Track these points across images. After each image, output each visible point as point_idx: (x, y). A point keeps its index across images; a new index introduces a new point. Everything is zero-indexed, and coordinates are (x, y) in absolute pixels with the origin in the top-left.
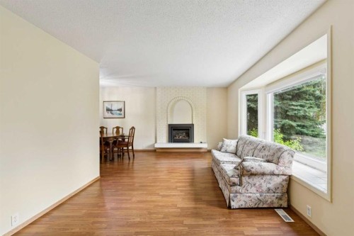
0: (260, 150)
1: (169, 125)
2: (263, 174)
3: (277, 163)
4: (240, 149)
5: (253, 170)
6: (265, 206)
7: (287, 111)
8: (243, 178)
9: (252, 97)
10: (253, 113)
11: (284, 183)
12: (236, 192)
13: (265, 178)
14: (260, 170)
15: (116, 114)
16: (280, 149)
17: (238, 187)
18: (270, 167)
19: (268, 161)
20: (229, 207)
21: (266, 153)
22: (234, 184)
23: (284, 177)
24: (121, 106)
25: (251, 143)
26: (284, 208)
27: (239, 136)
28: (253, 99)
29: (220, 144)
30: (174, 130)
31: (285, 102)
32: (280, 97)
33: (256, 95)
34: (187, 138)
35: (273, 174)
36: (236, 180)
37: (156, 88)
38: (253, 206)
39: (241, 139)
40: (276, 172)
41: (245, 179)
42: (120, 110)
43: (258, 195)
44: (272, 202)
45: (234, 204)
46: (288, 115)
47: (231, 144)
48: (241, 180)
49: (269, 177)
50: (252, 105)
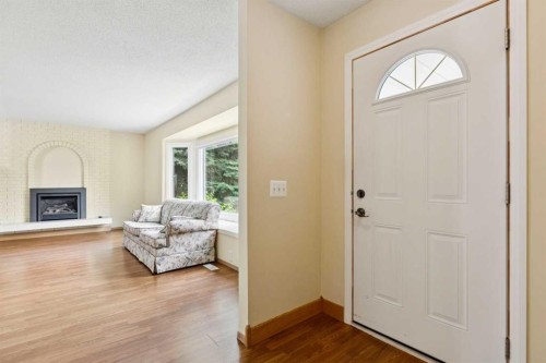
0: (189, 211)
1: (31, 190)
2: (192, 231)
3: (205, 219)
4: (165, 215)
5: (181, 228)
6: (194, 264)
7: (224, 172)
8: (171, 238)
9: (181, 152)
10: (181, 173)
11: (213, 238)
12: (163, 255)
13: (193, 235)
14: (189, 227)
16: (208, 206)
17: (165, 249)
18: (198, 224)
19: (197, 218)
20: (155, 273)
21: (196, 211)
22: (161, 246)
23: (212, 232)
25: (179, 205)
26: (211, 263)
27: (163, 201)
28: (181, 154)
29: (137, 212)
30: (43, 198)
31: (222, 160)
32: (216, 153)
33: (185, 149)
34: (72, 212)
35: (202, 230)
36: (163, 242)
38: (181, 266)
39: (166, 203)
40: (205, 227)
41: (172, 239)
43: (186, 254)
44: (201, 259)
45: (160, 269)
46: (225, 177)
47: (153, 211)
48: (168, 241)
49: (197, 234)
50: (180, 163)
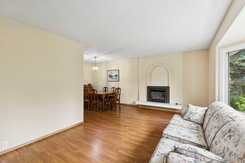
1: (148, 87)
4: (207, 120)
15: (114, 78)
24: (116, 73)
30: (152, 91)
34: (163, 99)
37: (138, 58)
42: (116, 76)
47: (196, 111)
